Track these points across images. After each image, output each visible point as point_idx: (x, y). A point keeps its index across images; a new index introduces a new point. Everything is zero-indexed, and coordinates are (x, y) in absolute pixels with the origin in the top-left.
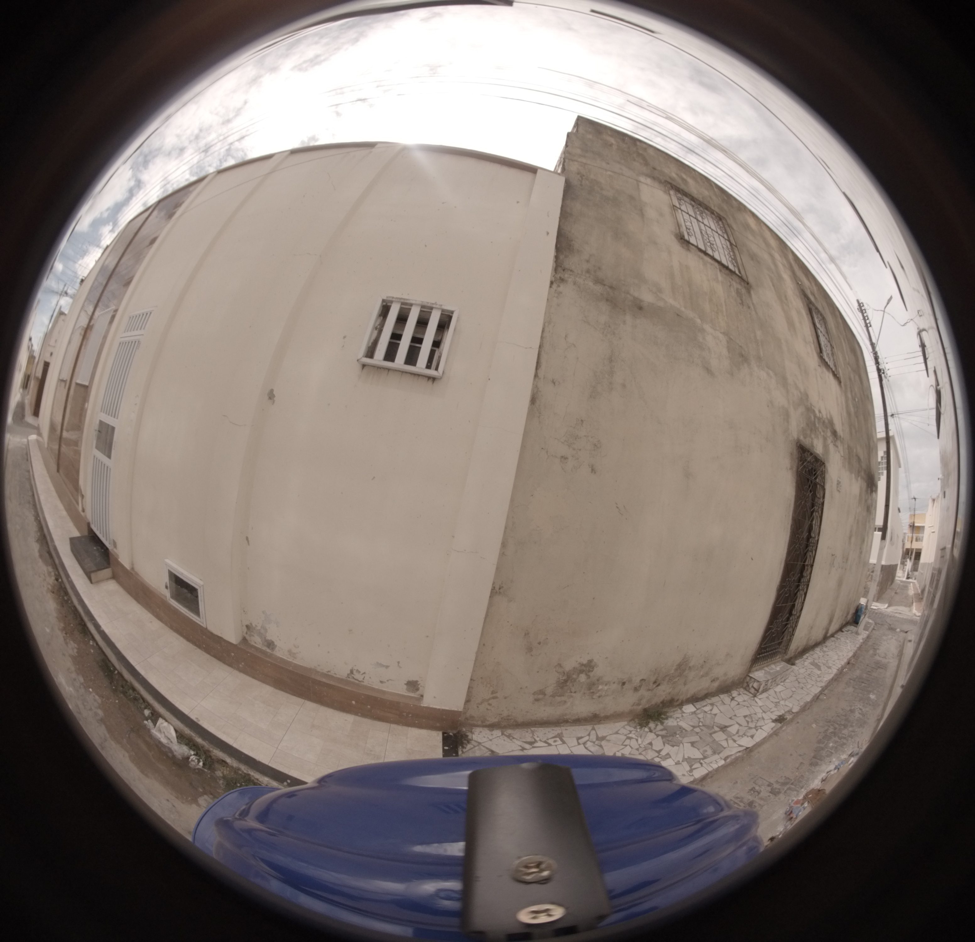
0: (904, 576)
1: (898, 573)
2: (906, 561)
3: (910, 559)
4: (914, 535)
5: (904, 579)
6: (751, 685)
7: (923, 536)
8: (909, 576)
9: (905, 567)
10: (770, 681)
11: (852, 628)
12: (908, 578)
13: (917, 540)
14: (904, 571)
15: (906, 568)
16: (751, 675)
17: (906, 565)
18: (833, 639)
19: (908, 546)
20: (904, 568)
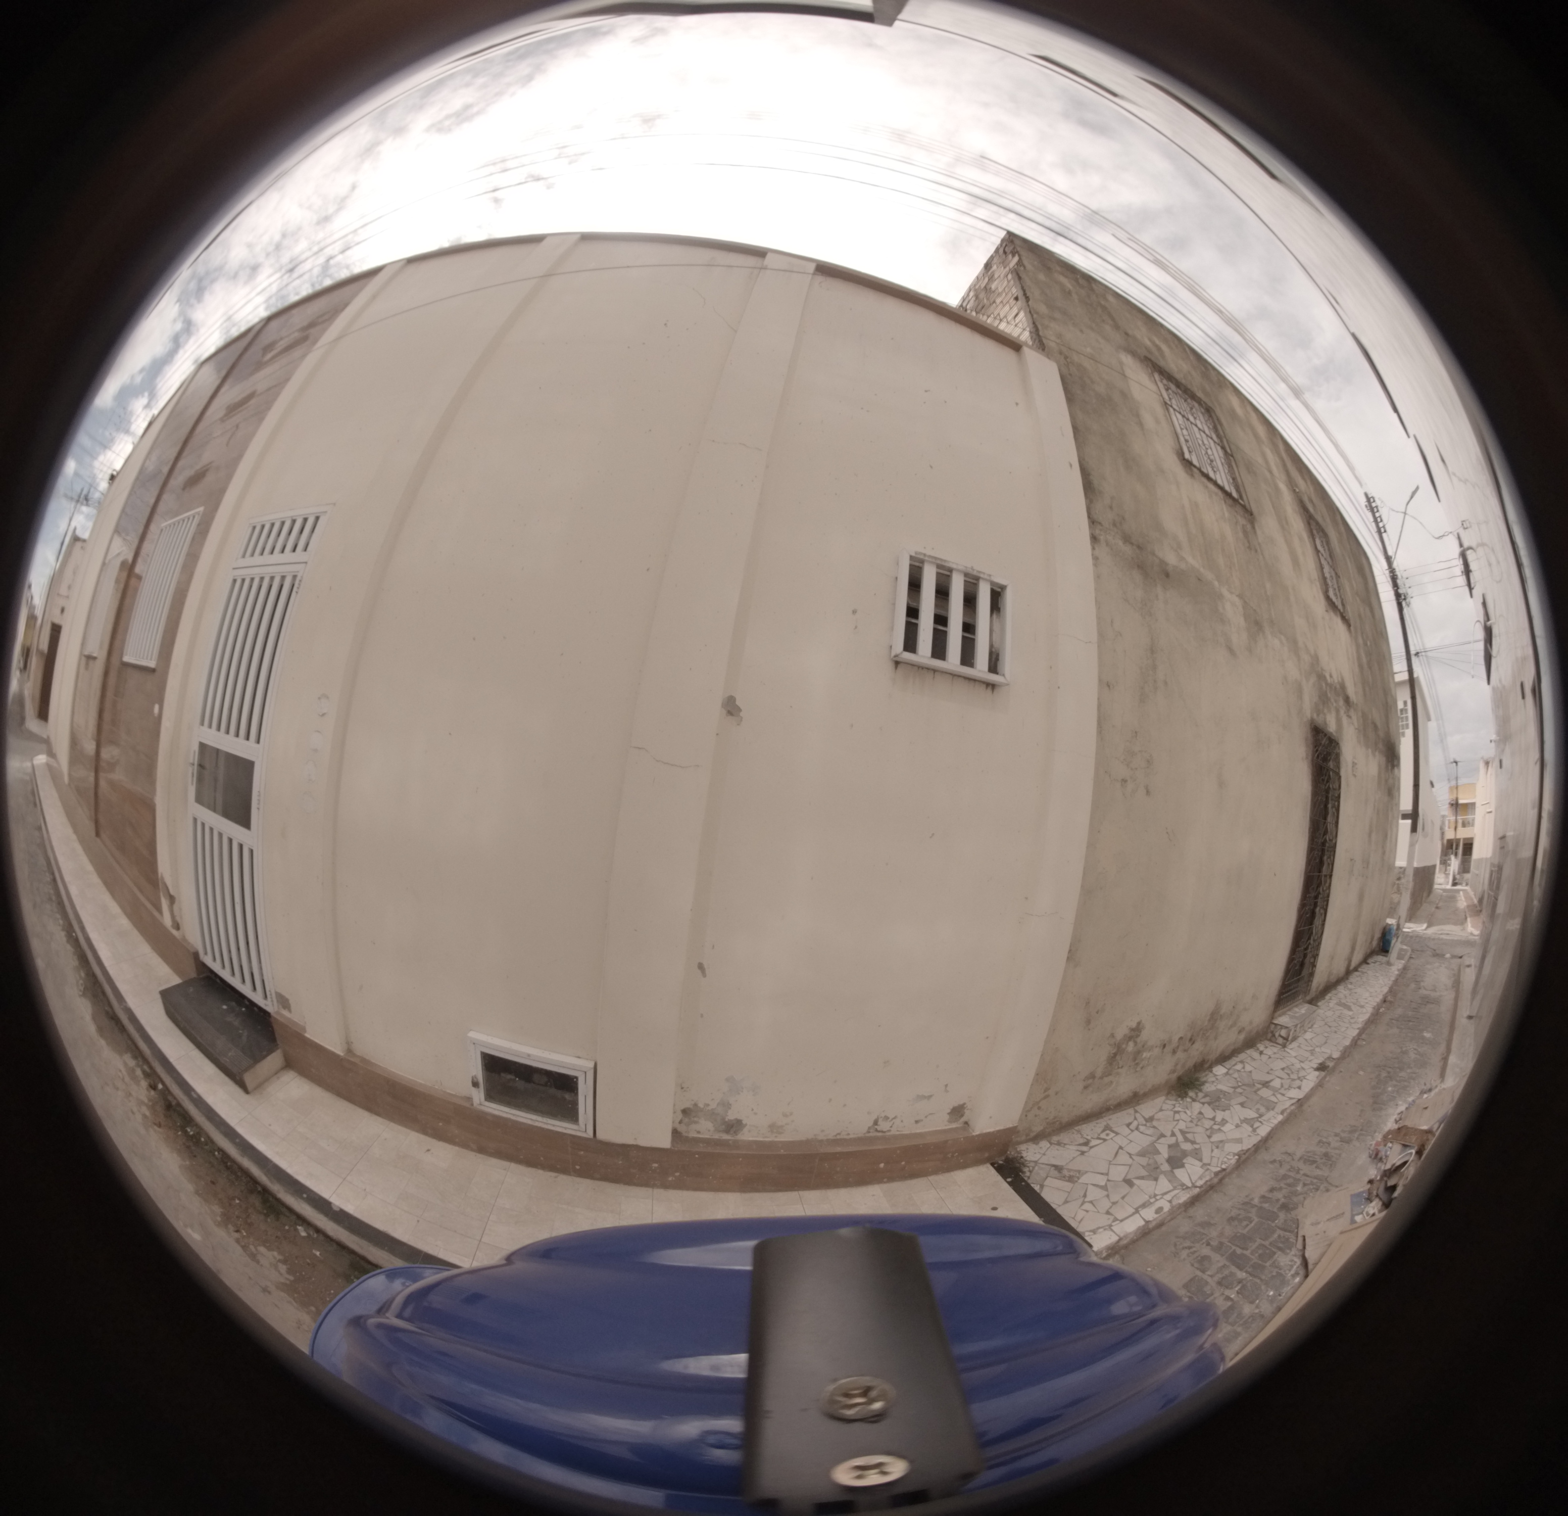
0: (1448, 882)
1: (1438, 878)
2: (1450, 859)
3: (1456, 855)
4: (1459, 818)
5: (1449, 887)
6: (1277, 1035)
7: (1474, 818)
8: (1456, 881)
9: (1448, 868)
10: (1299, 1026)
11: (1380, 958)
12: (1454, 884)
13: (1464, 825)
14: (1447, 875)
15: (1450, 869)
16: (1275, 1022)
17: (1449, 865)
18: (1356, 973)
19: (1450, 835)
20: (1446, 870)
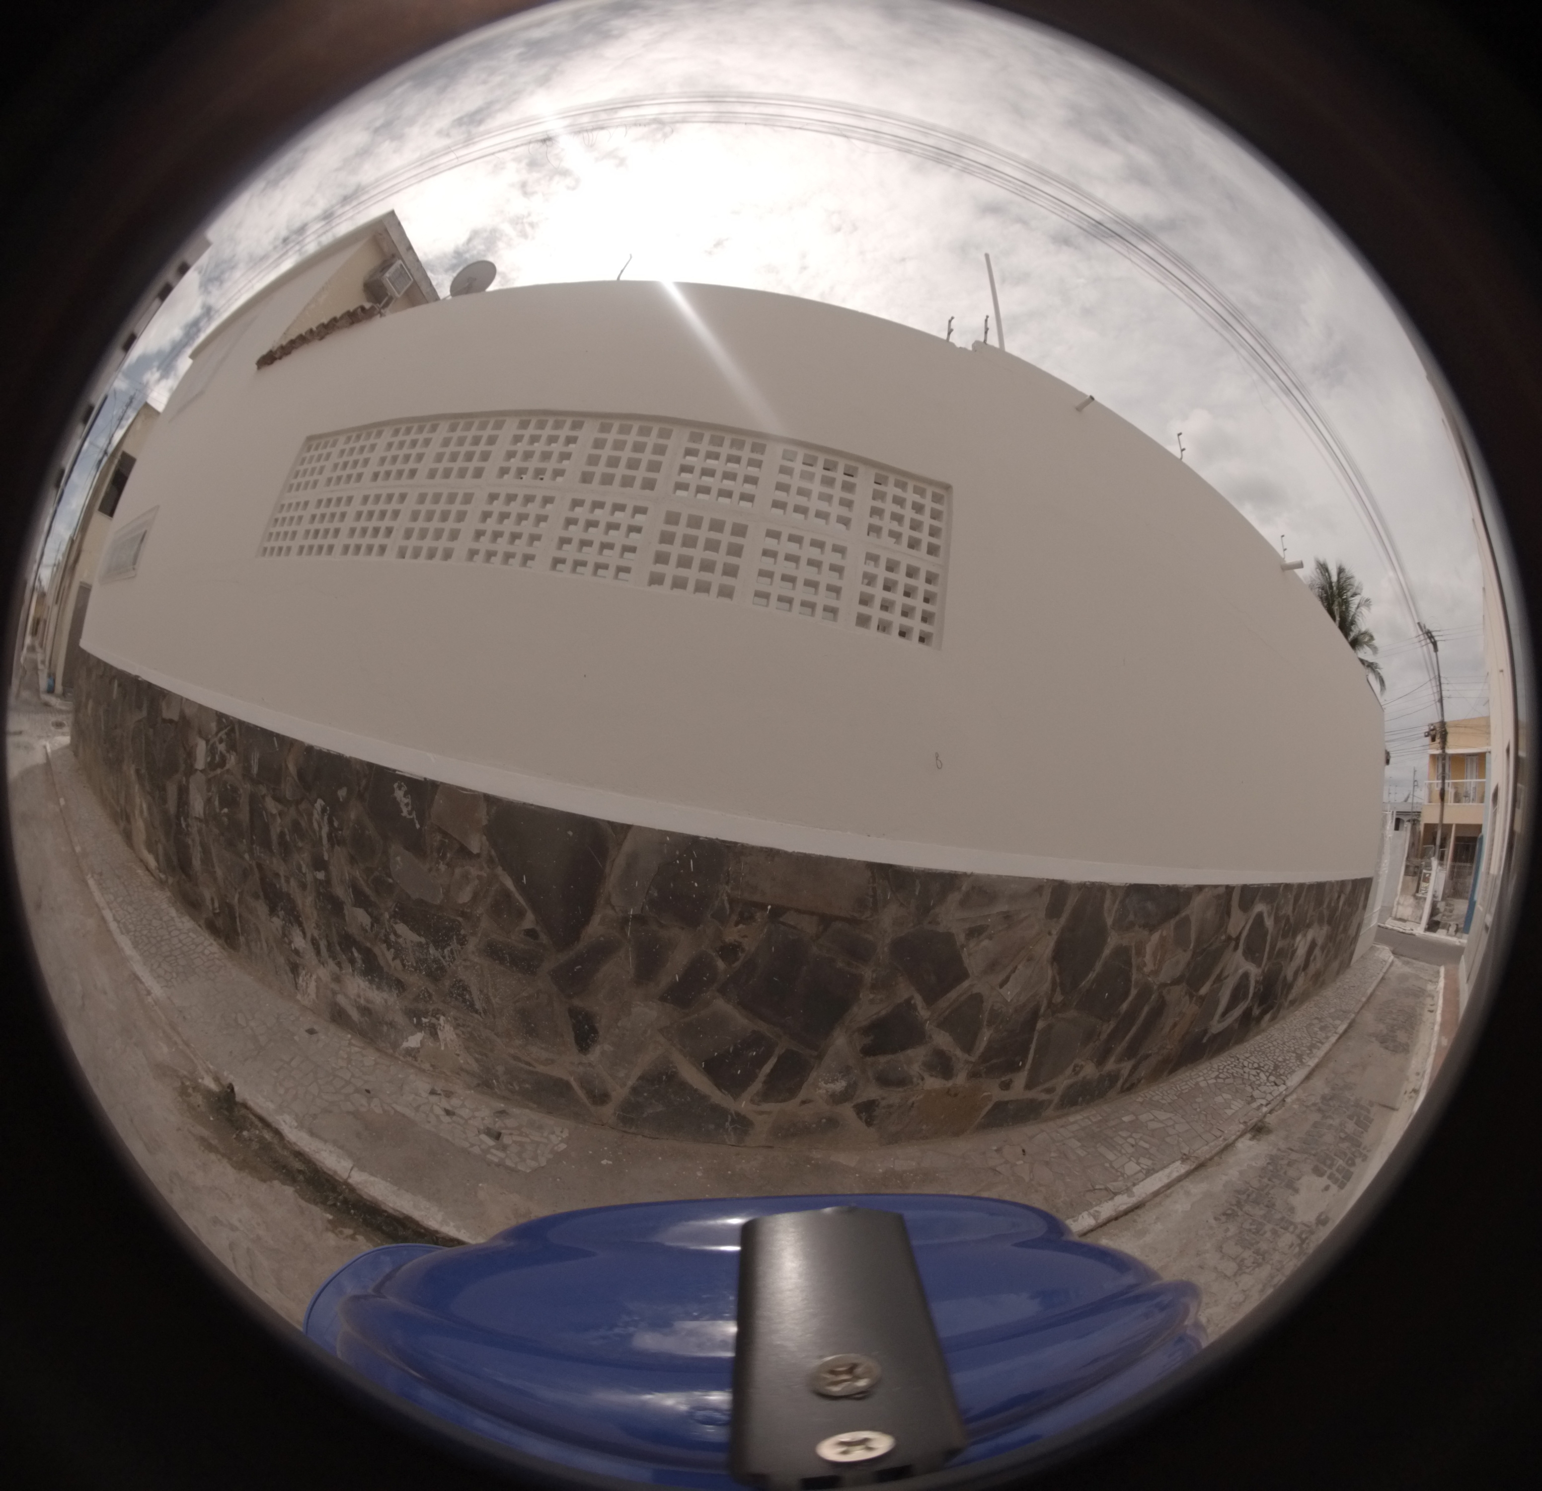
0: (1421, 918)
1: (1398, 904)
2: (1429, 866)
3: (1442, 858)
4: (1447, 781)
5: (1419, 930)
8: (1437, 918)
9: (1423, 885)
12: (1433, 926)
13: (1457, 799)
14: (1419, 900)
15: (1426, 888)
17: (1427, 880)
19: (1430, 816)
20: (1417, 891)
